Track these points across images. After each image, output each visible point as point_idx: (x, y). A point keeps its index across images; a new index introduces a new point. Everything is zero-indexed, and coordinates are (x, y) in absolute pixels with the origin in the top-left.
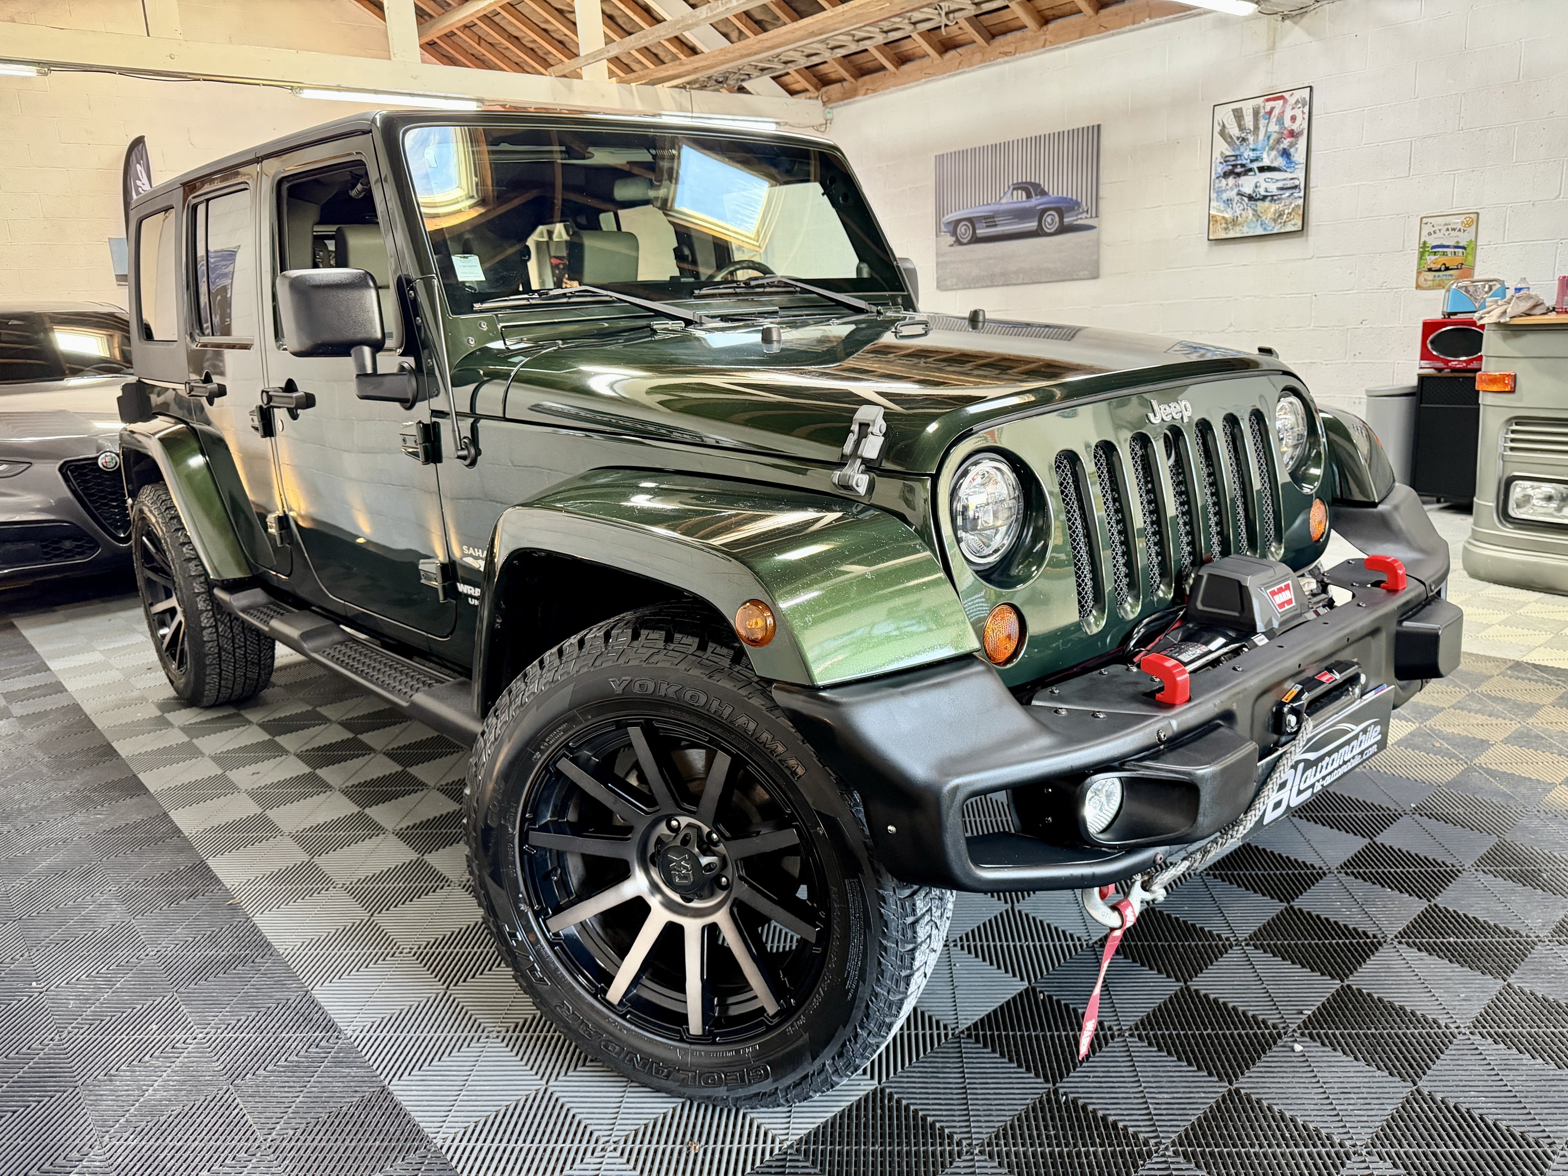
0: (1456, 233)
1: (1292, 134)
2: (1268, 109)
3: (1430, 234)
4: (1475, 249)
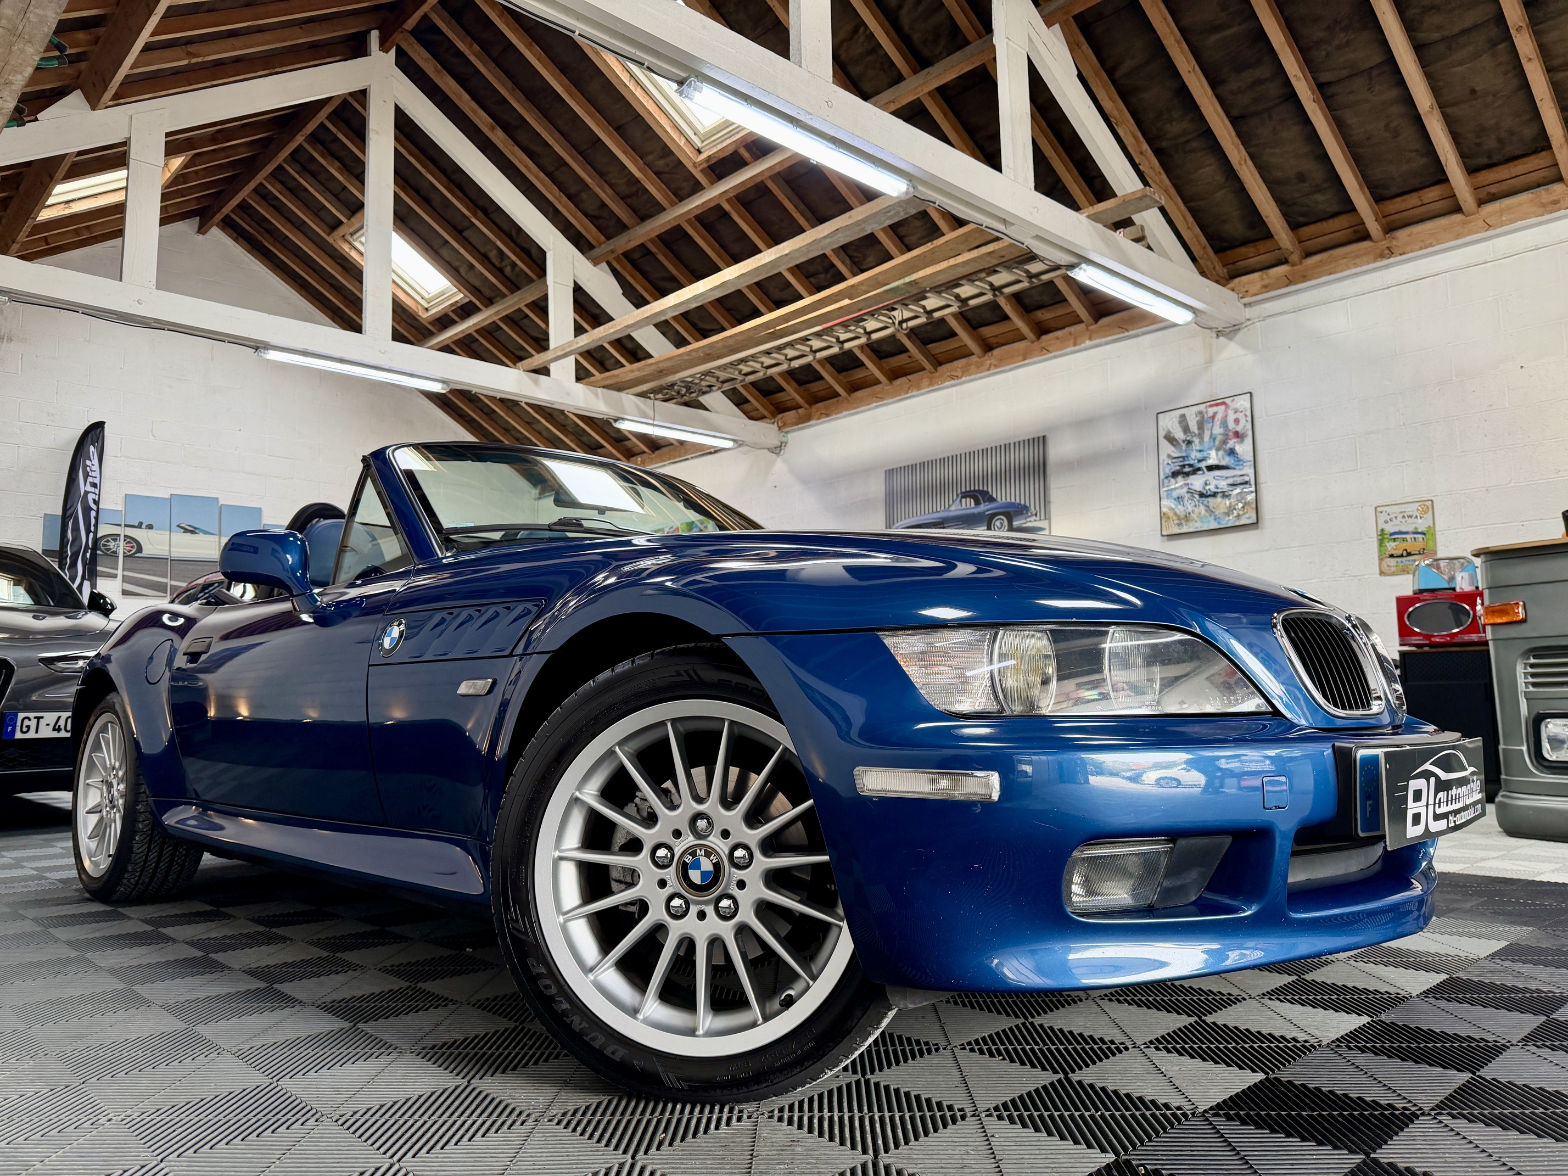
0: (1413, 520)
1: (1237, 434)
2: (1210, 414)
3: (1386, 522)
4: (1434, 535)
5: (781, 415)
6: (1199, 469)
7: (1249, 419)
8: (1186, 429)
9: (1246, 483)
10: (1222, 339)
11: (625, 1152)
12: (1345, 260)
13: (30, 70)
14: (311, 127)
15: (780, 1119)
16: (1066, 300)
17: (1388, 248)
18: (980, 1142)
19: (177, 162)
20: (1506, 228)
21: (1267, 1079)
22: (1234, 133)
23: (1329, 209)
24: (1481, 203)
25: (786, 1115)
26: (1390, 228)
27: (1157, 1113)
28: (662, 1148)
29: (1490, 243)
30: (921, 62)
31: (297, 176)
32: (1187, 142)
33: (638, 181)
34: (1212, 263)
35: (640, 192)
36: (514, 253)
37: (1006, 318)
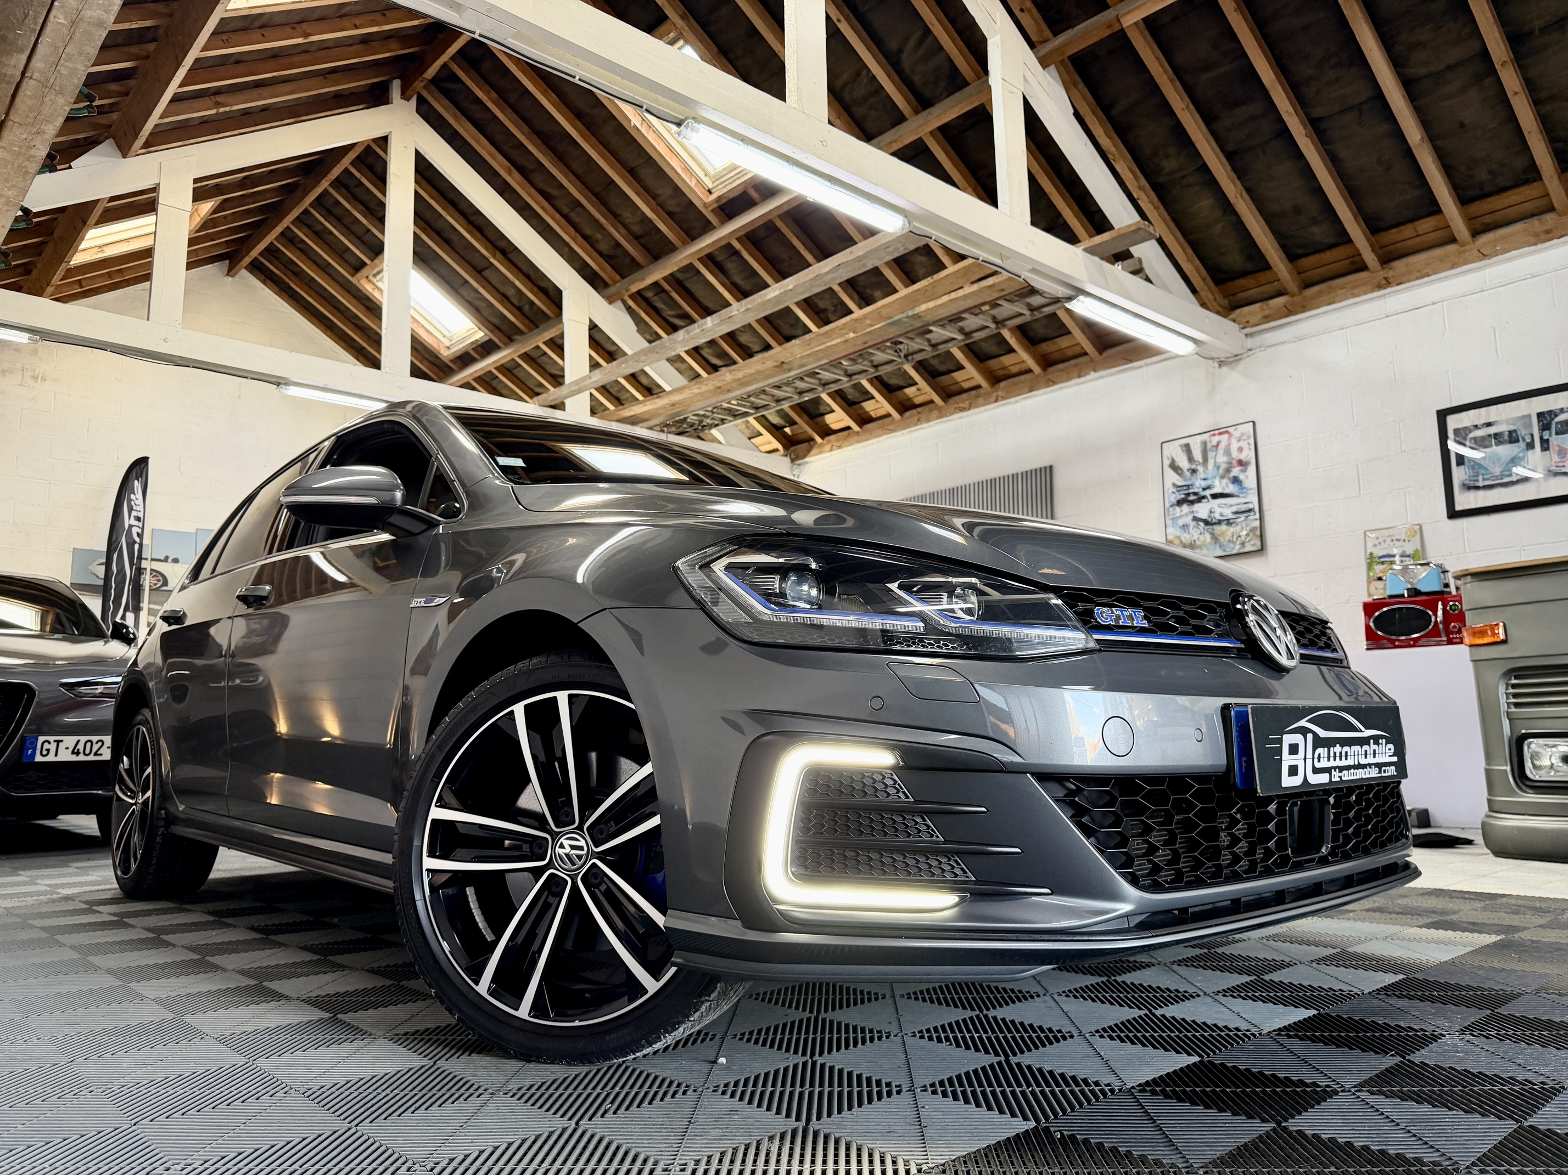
1: (1240, 463)
2: (1214, 443)
3: (1375, 546)
5: (793, 448)
6: (1204, 497)
7: (1253, 447)
8: (1191, 459)
9: (1250, 510)
10: (1225, 369)
11: (570, 1119)
12: (1342, 291)
13: (61, 120)
14: (336, 172)
15: (724, 1093)
16: (1070, 333)
17: (1385, 278)
18: (910, 1113)
19: (207, 207)
20: (1500, 257)
21: (1200, 1062)
22: (1229, 168)
23: (1326, 241)
24: (1475, 234)
25: (731, 1088)
26: (1387, 259)
27: (1086, 1089)
28: (606, 1115)
29: (1487, 271)
30: (923, 103)
31: (322, 220)
32: (1183, 177)
33: (651, 221)
34: (1213, 294)
35: (653, 232)
36: (532, 292)
37: (1012, 350)
